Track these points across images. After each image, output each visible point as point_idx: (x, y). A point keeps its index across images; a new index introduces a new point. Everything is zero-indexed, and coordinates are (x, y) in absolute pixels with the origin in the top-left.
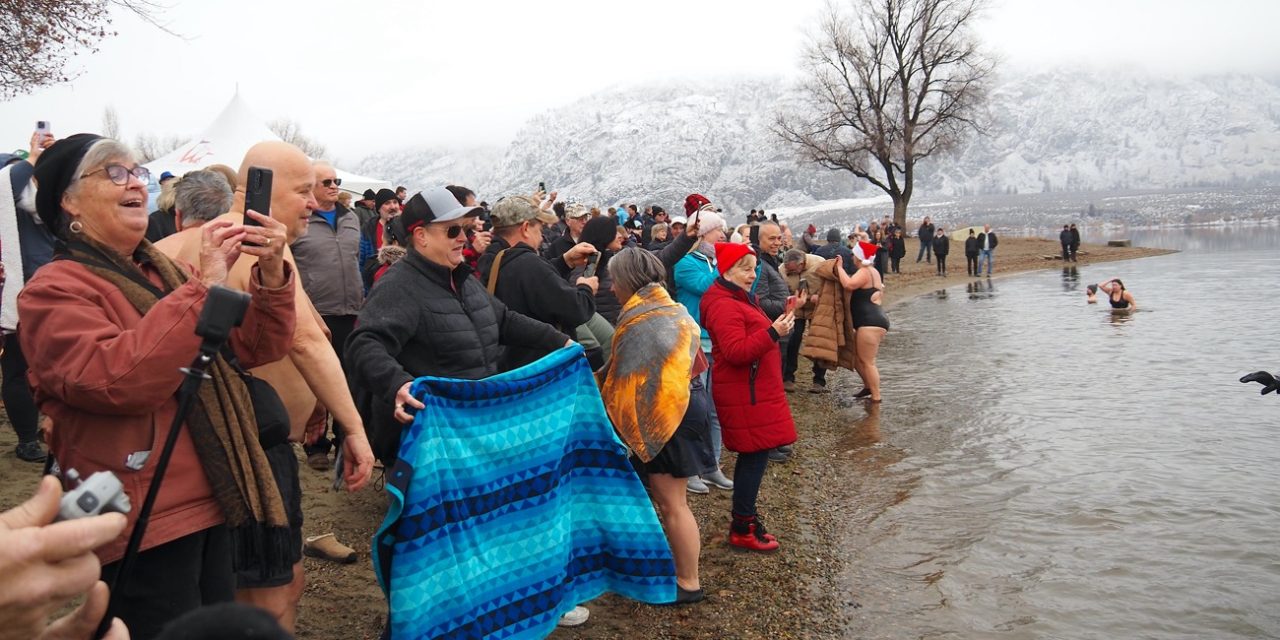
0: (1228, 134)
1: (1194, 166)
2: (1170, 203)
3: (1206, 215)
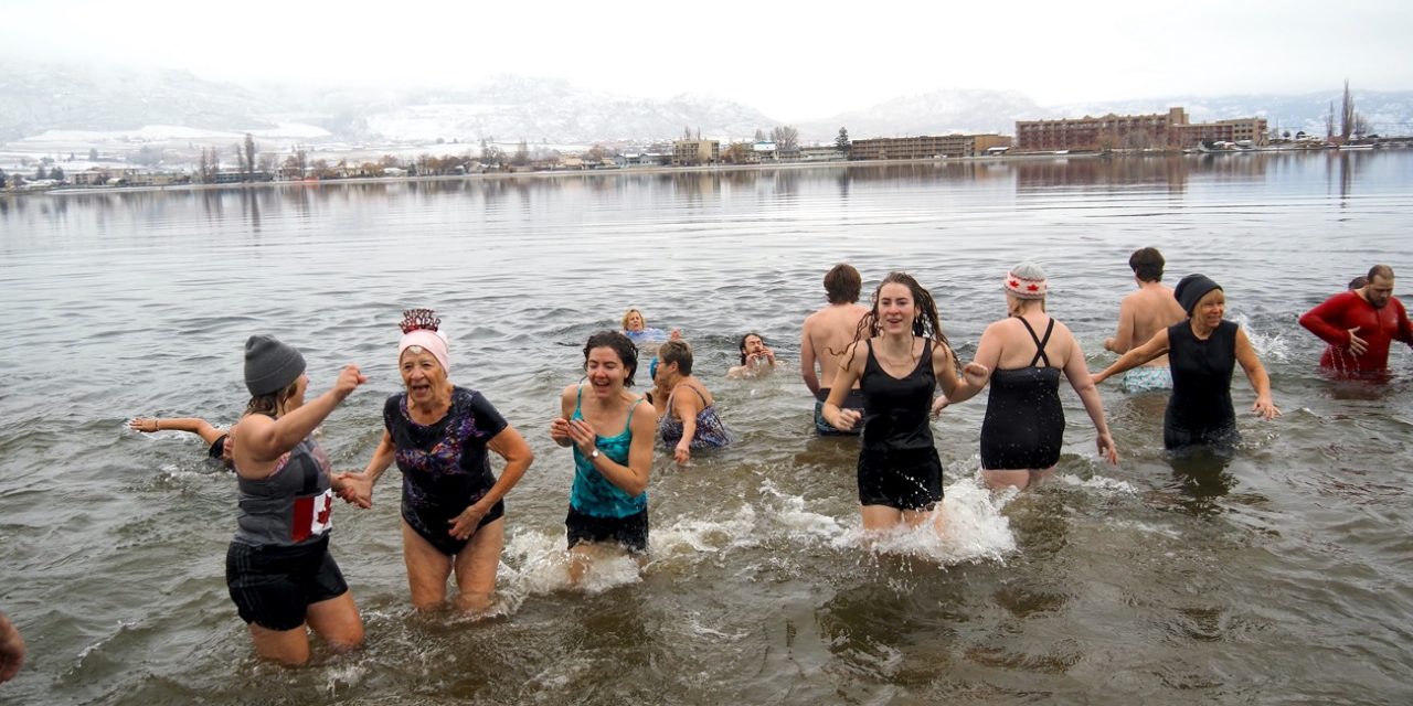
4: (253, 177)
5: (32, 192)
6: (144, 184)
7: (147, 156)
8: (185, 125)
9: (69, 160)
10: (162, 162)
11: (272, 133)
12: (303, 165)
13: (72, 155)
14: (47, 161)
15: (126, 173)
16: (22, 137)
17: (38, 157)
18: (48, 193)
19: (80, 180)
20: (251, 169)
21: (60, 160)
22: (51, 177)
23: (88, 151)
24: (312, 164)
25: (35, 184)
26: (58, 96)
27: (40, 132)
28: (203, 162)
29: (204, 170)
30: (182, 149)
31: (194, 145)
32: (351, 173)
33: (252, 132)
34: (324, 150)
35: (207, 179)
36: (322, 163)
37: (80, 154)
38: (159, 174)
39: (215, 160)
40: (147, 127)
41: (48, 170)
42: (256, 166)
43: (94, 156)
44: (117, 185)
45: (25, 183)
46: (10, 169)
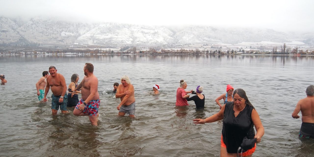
0: (2, 32)
4: (284, 53)
5: (238, 54)
6: (260, 54)
7: (262, 48)
8: (271, 41)
9: (246, 48)
10: (264, 49)
11: (290, 43)
12: (297, 51)
13: (247, 47)
14: (242, 48)
15: (257, 51)
16: (237, 43)
17: (240, 47)
19: (248, 52)
20: (284, 51)
21: (244, 48)
22: (242, 51)
23: (250, 46)
24: (299, 51)
25: (239, 53)
26: (245, 35)
27: (241, 42)
28: (274, 50)
29: (273, 51)
30: (269, 46)
31: (272, 45)
32: (309, 53)
33: (285, 43)
34: (303, 48)
35: (274, 53)
36: (302, 51)
38: (264, 52)
39: (276, 49)
40: (262, 42)
41: (241, 50)
42: (285, 51)
43: (251, 48)
44: (255, 54)
45: (237, 53)
46: (234, 50)
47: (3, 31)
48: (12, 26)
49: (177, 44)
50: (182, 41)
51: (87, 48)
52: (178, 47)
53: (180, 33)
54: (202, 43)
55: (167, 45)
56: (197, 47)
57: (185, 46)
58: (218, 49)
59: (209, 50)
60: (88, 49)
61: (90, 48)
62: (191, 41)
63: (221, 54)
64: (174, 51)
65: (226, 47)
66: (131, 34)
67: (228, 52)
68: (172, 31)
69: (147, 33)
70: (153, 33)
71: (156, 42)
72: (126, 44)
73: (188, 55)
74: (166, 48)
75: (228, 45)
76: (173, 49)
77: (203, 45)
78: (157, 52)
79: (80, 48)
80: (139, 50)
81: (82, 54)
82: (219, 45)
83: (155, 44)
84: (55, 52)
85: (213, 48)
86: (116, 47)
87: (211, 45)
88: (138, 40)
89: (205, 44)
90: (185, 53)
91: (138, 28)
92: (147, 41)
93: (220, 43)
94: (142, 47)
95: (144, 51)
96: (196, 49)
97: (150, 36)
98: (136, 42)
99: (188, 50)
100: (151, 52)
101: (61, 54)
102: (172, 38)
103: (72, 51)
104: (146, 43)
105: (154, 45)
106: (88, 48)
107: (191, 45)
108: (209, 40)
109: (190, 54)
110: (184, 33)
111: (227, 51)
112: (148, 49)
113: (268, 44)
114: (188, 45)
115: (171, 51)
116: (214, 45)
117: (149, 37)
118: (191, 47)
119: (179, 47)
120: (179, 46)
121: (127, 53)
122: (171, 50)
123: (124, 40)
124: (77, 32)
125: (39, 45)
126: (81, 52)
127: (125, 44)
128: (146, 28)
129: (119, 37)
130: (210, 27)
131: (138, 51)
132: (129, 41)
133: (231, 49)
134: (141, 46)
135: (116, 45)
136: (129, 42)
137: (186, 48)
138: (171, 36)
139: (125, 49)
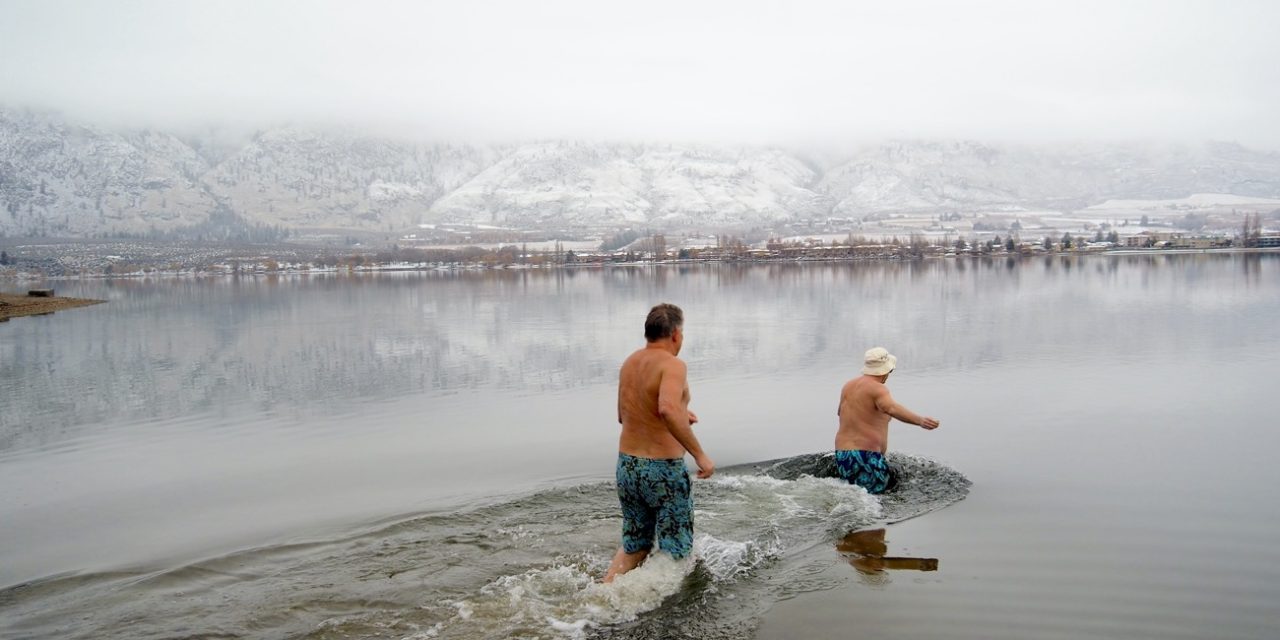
0: (146, 188)
1: (113, 217)
2: (90, 253)
3: (127, 265)
5: (1091, 252)
6: (1187, 247)
7: (1193, 221)
8: (1231, 193)
9: (1124, 225)
10: (1205, 227)
13: (1126, 221)
14: (1105, 226)
15: (1172, 237)
16: (1086, 206)
17: (1098, 222)
18: (1104, 253)
19: (1132, 243)
21: (1115, 225)
22: (1108, 240)
23: (1140, 217)
25: (1094, 245)
26: (1118, 170)
27: (1102, 202)
28: (1246, 227)
29: (1246, 235)
30: (1225, 215)
31: (1237, 211)
35: (1248, 244)
37: (1133, 220)
38: (1203, 238)
39: (1257, 226)
40: (1193, 196)
41: (1105, 234)
43: (1144, 222)
44: (1163, 247)
45: (1086, 245)
46: (1075, 233)
47: (153, 185)
48: (184, 164)
49: (829, 219)
50: (851, 203)
51: (468, 242)
52: (834, 227)
53: (843, 173)
54: (936, 211)
55: (792, 222)
56: (917, 228)
57: (864, 223)
58: (1006, 233)
59: (965, 240)
60: (471, 248)
61: (481, 241)
62: (890, 205)
63: (1017, 254)
64: (822, 245)
65: (1040, 224)
66: (642, 180)
67: (1048, 244)
68: (811, 165)
69: (707, 177)
70: (732, 177)
71: (745, 213)
72: (624, 223)
73: (880, 261)
74: (788, 236)
75: (1044, 213)
76: (815, 238)
77: (941, 218)
78: (750, 253)
79: (441, 242)
80: (675, 244)
81: (453, 267)
82: (1008, 217)
83: (742, 218)
84: (347, 260)
85: (981, 229)
86: (586, 235)
87: (975, 216)
88: (670, 204)
89: (949, 215)
90: (866, 252)
91: (672, 159)
92: (707, 208)
93: (1010, 208)
94: (687, 232)
95: (696, 247)
96: (912, 236)
97: (722, 188)
98: (666, 214)
99: (880, 241)
100: (726, 253)
101: (368, 268)
102: (811, 194)
103: (411, 256)
104: (705, 216)
105: (737, 224)
106: (474, 243)
107: (889, 218)
108: (964, 196)
109: (886, 257)
110: (861, 173)
111: (1042, 239)
112: (715, 242)
113: (1222, 206)
114: (879, 219)
115: (810, 247)
116: (988, 216)
117: (718, 193)
118: (891, 227)
119: (842, 228)
120: (842, 223)
121: (631, 258)
122: (808, 244)
123: (617, 205)
124: (432, 180)
125: (286, 234)
126: (449, 257)
127: (620, 221)
128: (703, 158)
129: (594, 194)
130: (966, 143)
131: (672, 250)
132: (634, 210)
133: (1060, 231)
134: (683, 231)
135: (585, 227)
136: (635, 216)
137: (869, 230)
138: (807, 186)
139: (619, 242)
